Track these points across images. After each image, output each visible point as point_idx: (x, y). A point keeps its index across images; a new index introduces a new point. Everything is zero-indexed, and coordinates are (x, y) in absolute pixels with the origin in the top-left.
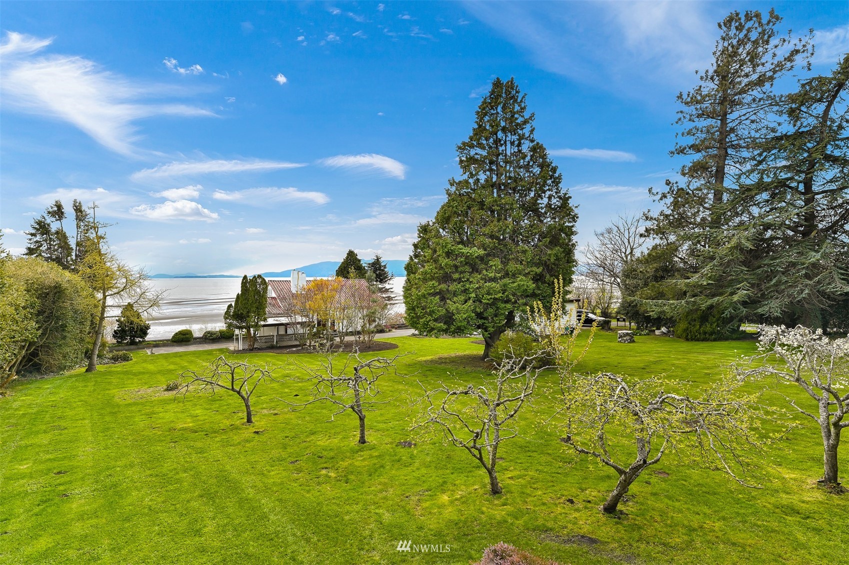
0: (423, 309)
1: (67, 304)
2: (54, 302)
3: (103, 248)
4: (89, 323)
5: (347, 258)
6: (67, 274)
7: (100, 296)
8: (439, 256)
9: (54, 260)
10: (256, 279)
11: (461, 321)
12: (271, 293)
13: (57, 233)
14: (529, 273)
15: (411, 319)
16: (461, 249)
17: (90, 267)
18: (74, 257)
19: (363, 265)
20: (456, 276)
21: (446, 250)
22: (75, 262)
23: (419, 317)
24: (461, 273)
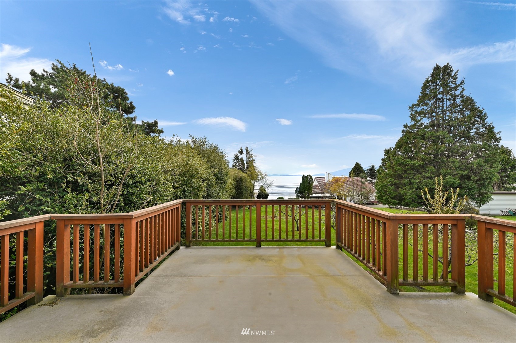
0: (385, 192)
1: (243, 184)
2: (240, 184)
3: (255, 164)
4: (249, 192)
5: (355, 166)
6: (244, 174)
7: (253, 182)
8: (394, 165)
9: (239, 169)
10: (308, 177)
11: (408, 200)
12: (315, 183)
13: (241, 159)
14: (457, 174)
15: (379, 197)
16: (408, 162)
17: (250, 172)
18: (245, 168)
19: (364, 170)
20: (405, 176)
21: (398, 162)
22: (246, 170)
23: (383, 196)
24: (408, 174)
